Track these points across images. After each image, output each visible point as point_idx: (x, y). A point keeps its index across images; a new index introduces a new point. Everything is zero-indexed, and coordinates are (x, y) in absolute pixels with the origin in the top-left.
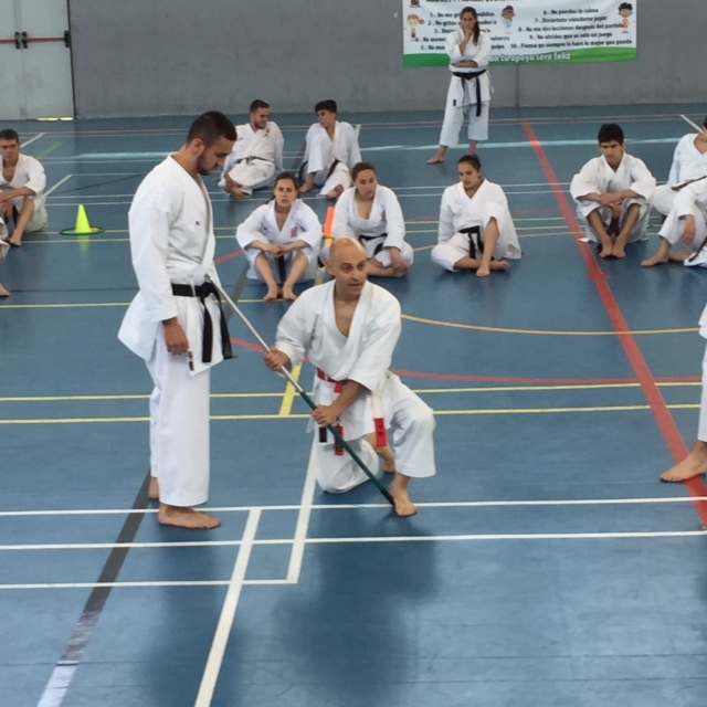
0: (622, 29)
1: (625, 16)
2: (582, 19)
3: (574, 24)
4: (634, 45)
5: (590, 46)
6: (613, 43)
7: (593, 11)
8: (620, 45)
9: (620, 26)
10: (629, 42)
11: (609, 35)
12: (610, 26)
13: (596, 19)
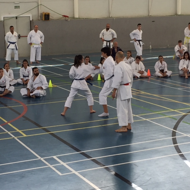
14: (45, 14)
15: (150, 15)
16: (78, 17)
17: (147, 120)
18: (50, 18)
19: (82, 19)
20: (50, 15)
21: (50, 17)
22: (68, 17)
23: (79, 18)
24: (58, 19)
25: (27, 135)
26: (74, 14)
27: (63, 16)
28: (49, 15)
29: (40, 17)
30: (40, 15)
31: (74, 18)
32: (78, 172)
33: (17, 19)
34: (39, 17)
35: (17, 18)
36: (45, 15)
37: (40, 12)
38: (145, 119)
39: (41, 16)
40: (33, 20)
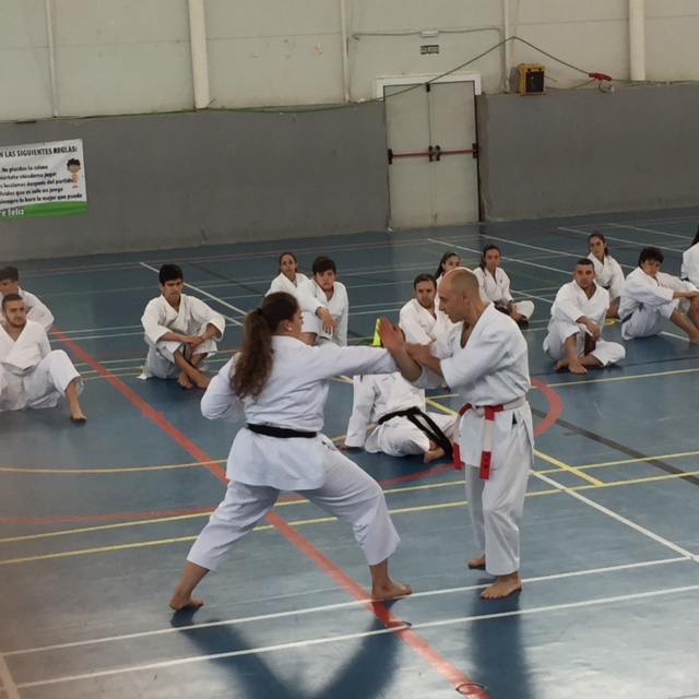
0: (72, 184)
1: (74, 171)
2: (32, 176)
3: (25, 181)
4: (84, 199)
5: (42, 201)
6: (64, 197)
7: (43, 168)
8: (71, 200)
9: (69, 181)
10: (79, 196)
11: (60, 190)
12: (61, 182)
13: (47, 175)
14: (529, 70)
16: (643, 79)
18: (545, 85)
19: (659, 85)
20: (546, 74)
21: (547, 82)
22: (609, 79)
23: (649, 82)
24: (573, 89)
25: (604, 482)
26: (629, 69)
27: (591, 75)
28: (543, 73)
29: (510, 81)
30: (508, 74)
31: (628, 81)
33: (428, 90)
34: (507, 82)
35: (428, 87)
36: (530, 74)
37: (509, 66)
39: (514, 80)
40: (483, 93)
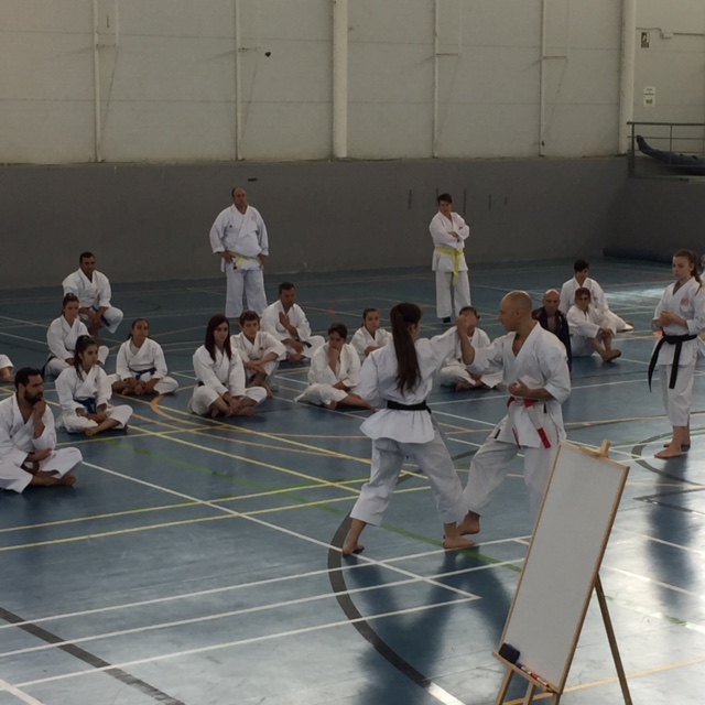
15: (240, 157)
17: (243, 515)
32: (19, 688)
38: (236, 514)
